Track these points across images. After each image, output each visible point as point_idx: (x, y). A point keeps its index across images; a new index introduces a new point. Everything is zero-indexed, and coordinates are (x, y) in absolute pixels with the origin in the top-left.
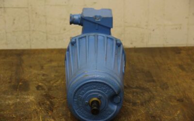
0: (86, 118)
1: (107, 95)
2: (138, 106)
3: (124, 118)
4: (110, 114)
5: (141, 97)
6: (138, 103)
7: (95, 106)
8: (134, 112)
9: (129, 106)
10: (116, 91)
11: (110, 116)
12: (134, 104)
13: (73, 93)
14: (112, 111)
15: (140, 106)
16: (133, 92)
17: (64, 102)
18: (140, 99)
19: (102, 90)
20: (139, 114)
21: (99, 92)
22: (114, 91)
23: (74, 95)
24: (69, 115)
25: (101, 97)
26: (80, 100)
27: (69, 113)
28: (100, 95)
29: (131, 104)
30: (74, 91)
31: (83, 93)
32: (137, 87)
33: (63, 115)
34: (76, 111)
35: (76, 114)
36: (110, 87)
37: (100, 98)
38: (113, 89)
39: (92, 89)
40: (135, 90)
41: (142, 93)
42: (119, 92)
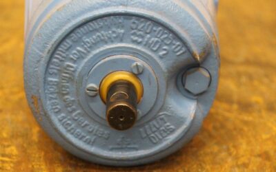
0: (88, 142)
1: (163, 65)
2: (260, 111)
3: (216, 149)
4: (172, 131)
5: (263, 88)
6: (257, 103)
7: (120, 98)
8: (246, 129)
9: (229, 111)
10: (196, 50)
11: (172, 138)
12: (246, 107)
13: (45, 55)
14: (179, 121)
15: (264, 113)
16: (239, 75)
17: (21, 99)
18: (262, 94)
19: (147, 45)
20: (265, 136)
21: (136, 53)
22: (189, 50)
23: (49, 62)
24: (35, 138)
25: (144, 69)
26: (71, 80)
27: (36, 130)
28: (140, 62)
29: (235, 107)
30: (49, 46)
31: (81, 56)
32: (248, 62)
33: (14, 136)
34: (55, 119)
35: (56, 130)
36: (177, 36)
37: (138, 74)
38: (184, 43)
39: (111, 40)
40: (242, 69)
41: (267, 76)
42: (207, 53)
